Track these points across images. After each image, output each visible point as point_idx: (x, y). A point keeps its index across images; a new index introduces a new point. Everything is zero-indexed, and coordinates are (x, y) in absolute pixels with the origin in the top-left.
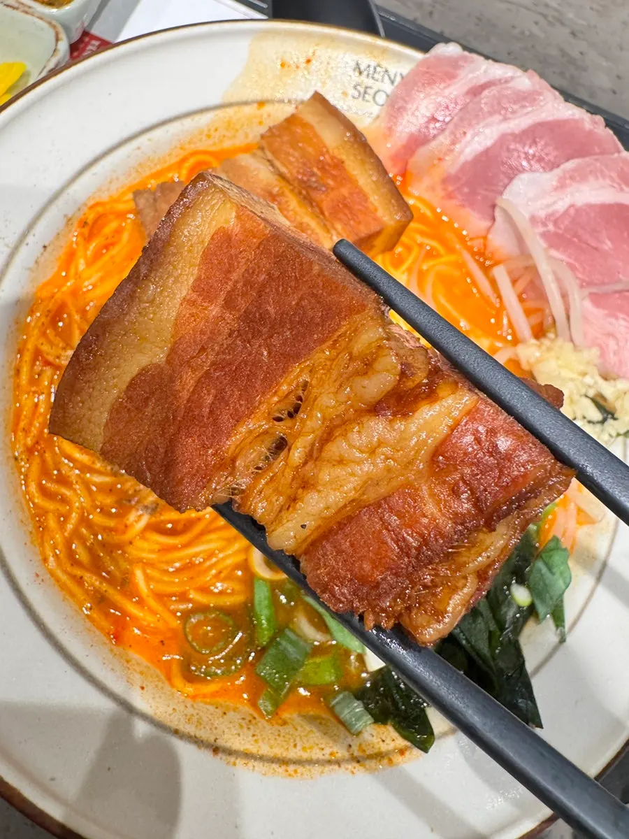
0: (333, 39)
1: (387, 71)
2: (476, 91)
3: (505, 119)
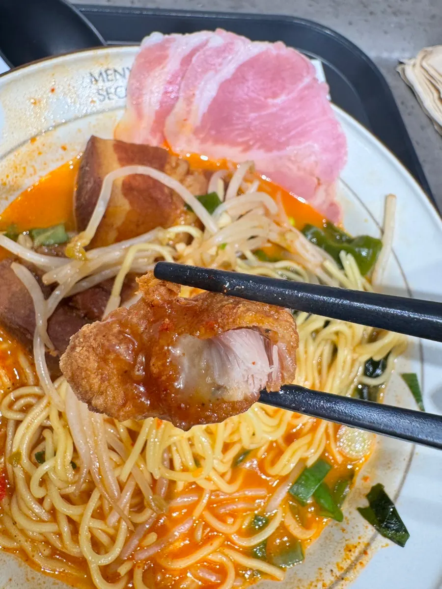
0: (62, 65)
1: (115, 71)
2: (187, 60)
3: (217, 72)
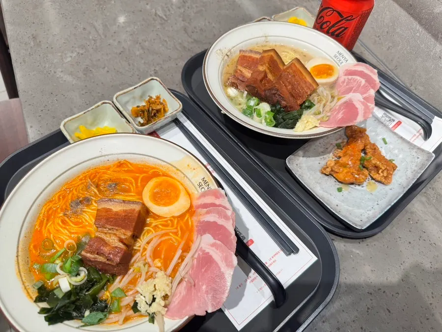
1: (209, 185)
3: (219, 218)
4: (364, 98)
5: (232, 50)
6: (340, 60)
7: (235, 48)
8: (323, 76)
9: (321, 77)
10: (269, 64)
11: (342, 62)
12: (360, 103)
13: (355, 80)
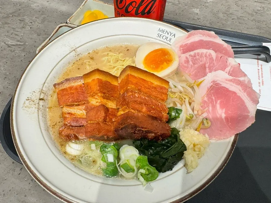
4: (230, 74)
5: (44, 89)
6: (167, 38)
7: (46, 84)
8: (163, 66)
9: (162, 69)
10: (101, 92)
11: (171, 39)
12: (232, 83)
13: (201, 55)
